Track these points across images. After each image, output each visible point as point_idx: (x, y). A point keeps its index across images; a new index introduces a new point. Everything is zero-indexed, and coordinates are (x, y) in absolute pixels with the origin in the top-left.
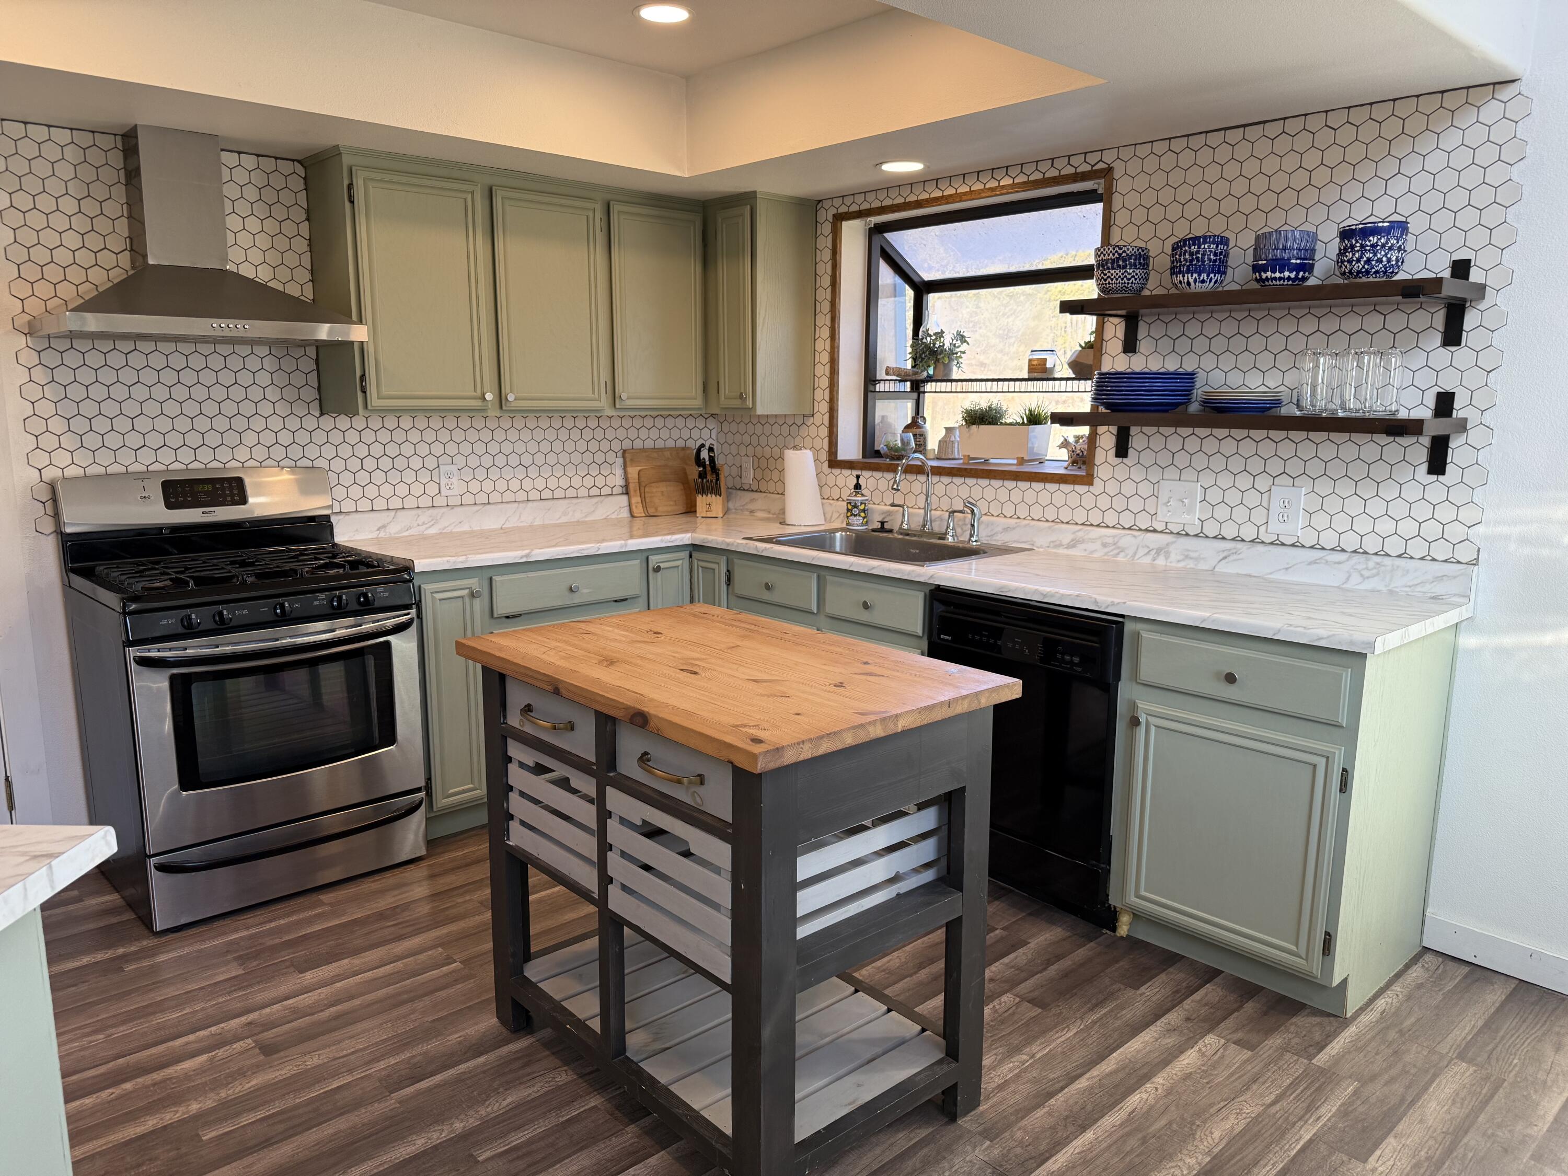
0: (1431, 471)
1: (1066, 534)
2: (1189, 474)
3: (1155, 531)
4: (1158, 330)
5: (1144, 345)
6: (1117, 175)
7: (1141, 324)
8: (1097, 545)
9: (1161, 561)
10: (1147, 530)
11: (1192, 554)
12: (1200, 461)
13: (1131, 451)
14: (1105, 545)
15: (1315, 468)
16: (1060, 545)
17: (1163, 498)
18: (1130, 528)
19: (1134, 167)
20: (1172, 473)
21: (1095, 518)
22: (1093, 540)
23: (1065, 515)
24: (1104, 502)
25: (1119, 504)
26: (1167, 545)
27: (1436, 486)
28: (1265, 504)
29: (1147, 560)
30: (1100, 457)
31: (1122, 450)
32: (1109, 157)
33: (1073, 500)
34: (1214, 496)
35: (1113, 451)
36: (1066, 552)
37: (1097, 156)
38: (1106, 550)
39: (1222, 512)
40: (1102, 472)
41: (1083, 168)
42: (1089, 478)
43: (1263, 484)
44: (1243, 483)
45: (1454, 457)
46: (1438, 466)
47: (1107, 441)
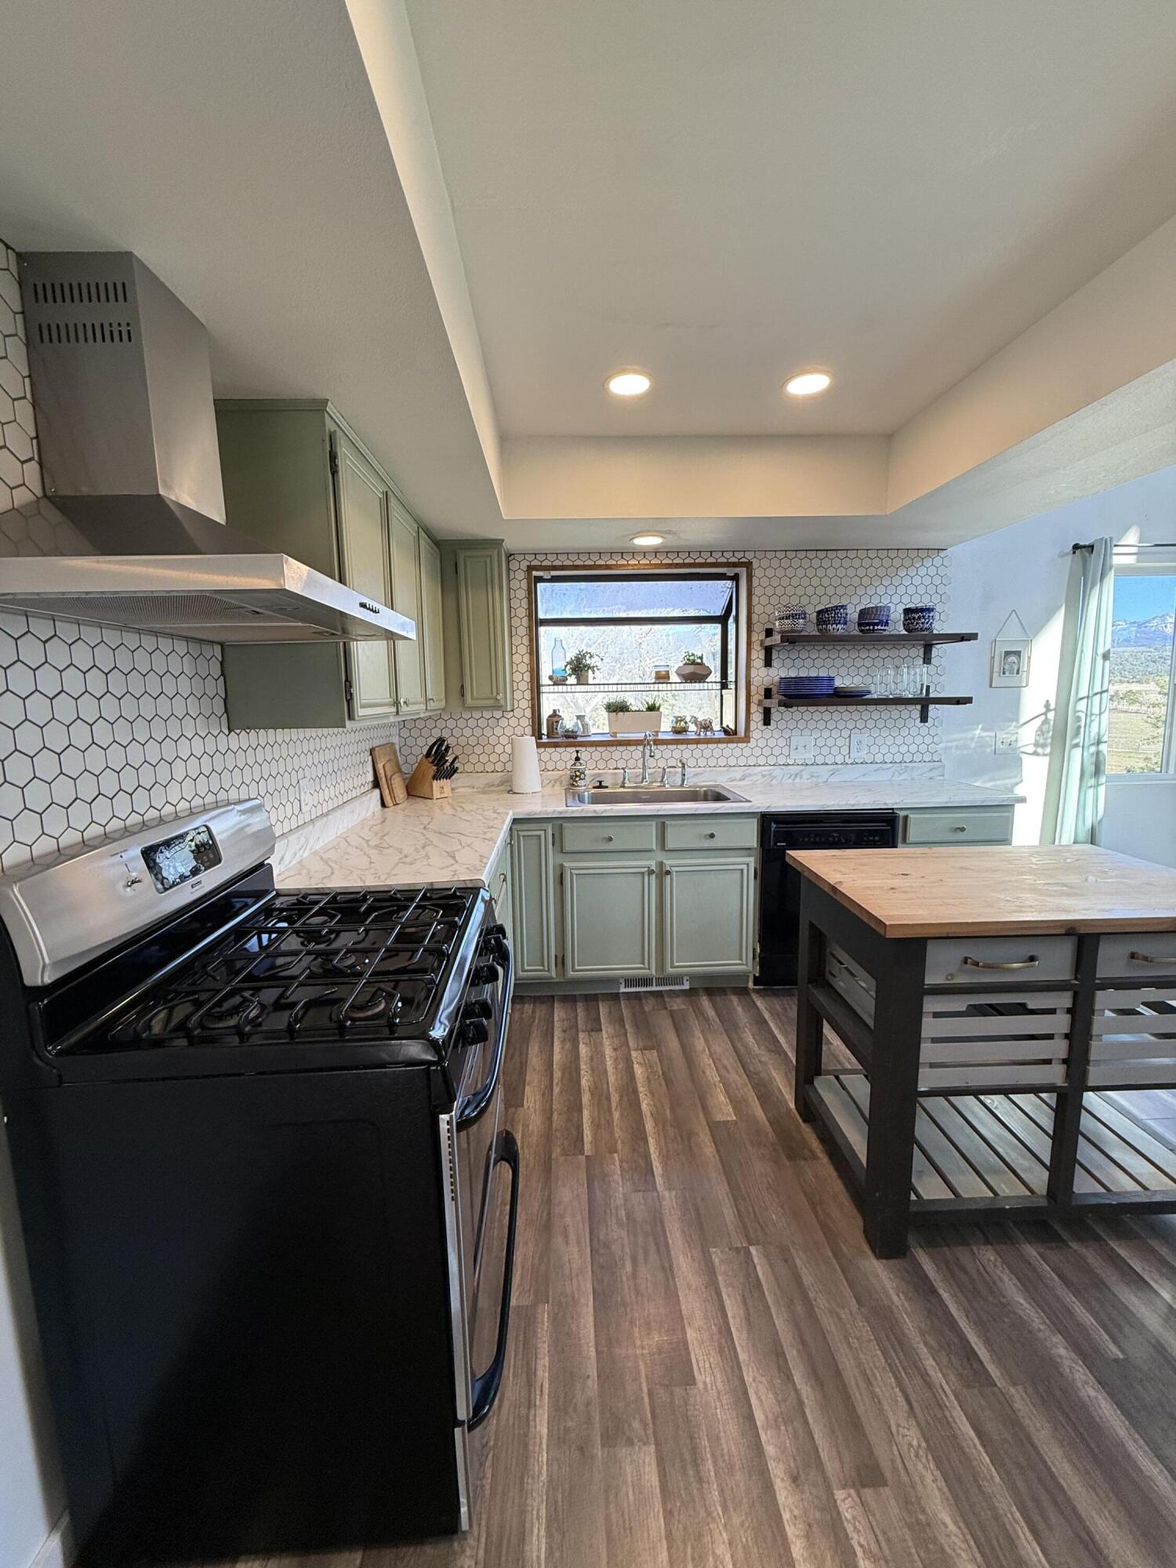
0: (921, 722)
1: (738, 773)
2: (806, 732)
3: (789, 765)
4: (783, 656)
5: (775, 663)
6: (755, 566)
7: (773, 651)
8: (760, 776)
9: (798, 780)
10: (784, 765)
11: (815, 775)
12: (811, 725)
13: (772, 722)
14: (763, 776)
15: (870, 724)
16: (735, 780)
17: (793, 746)
18: (773, 765)
19: (765, 563)
20: (796, 732)
21: (752, 761)
22: (755, 774)
23: (732, 761)
24: (757, 751)
25: (767, 751)
26: (801, 771)
27: (924, 728)
28: (847, 744)
30: (753, 726)
31: (767, 721)
32: (749, 556)
33: (738, 752)
34: (821, 742)
35: (761, 722)
36: (739, 783)
37: (742, 554)
39: (825, 751)
40: (755, 734)
41: (733, 560)
42: (747, 739)
43: (846, 734)
44: (836, 734)
45: (930, 714)
46: (924, 718)
47: (757, 716)
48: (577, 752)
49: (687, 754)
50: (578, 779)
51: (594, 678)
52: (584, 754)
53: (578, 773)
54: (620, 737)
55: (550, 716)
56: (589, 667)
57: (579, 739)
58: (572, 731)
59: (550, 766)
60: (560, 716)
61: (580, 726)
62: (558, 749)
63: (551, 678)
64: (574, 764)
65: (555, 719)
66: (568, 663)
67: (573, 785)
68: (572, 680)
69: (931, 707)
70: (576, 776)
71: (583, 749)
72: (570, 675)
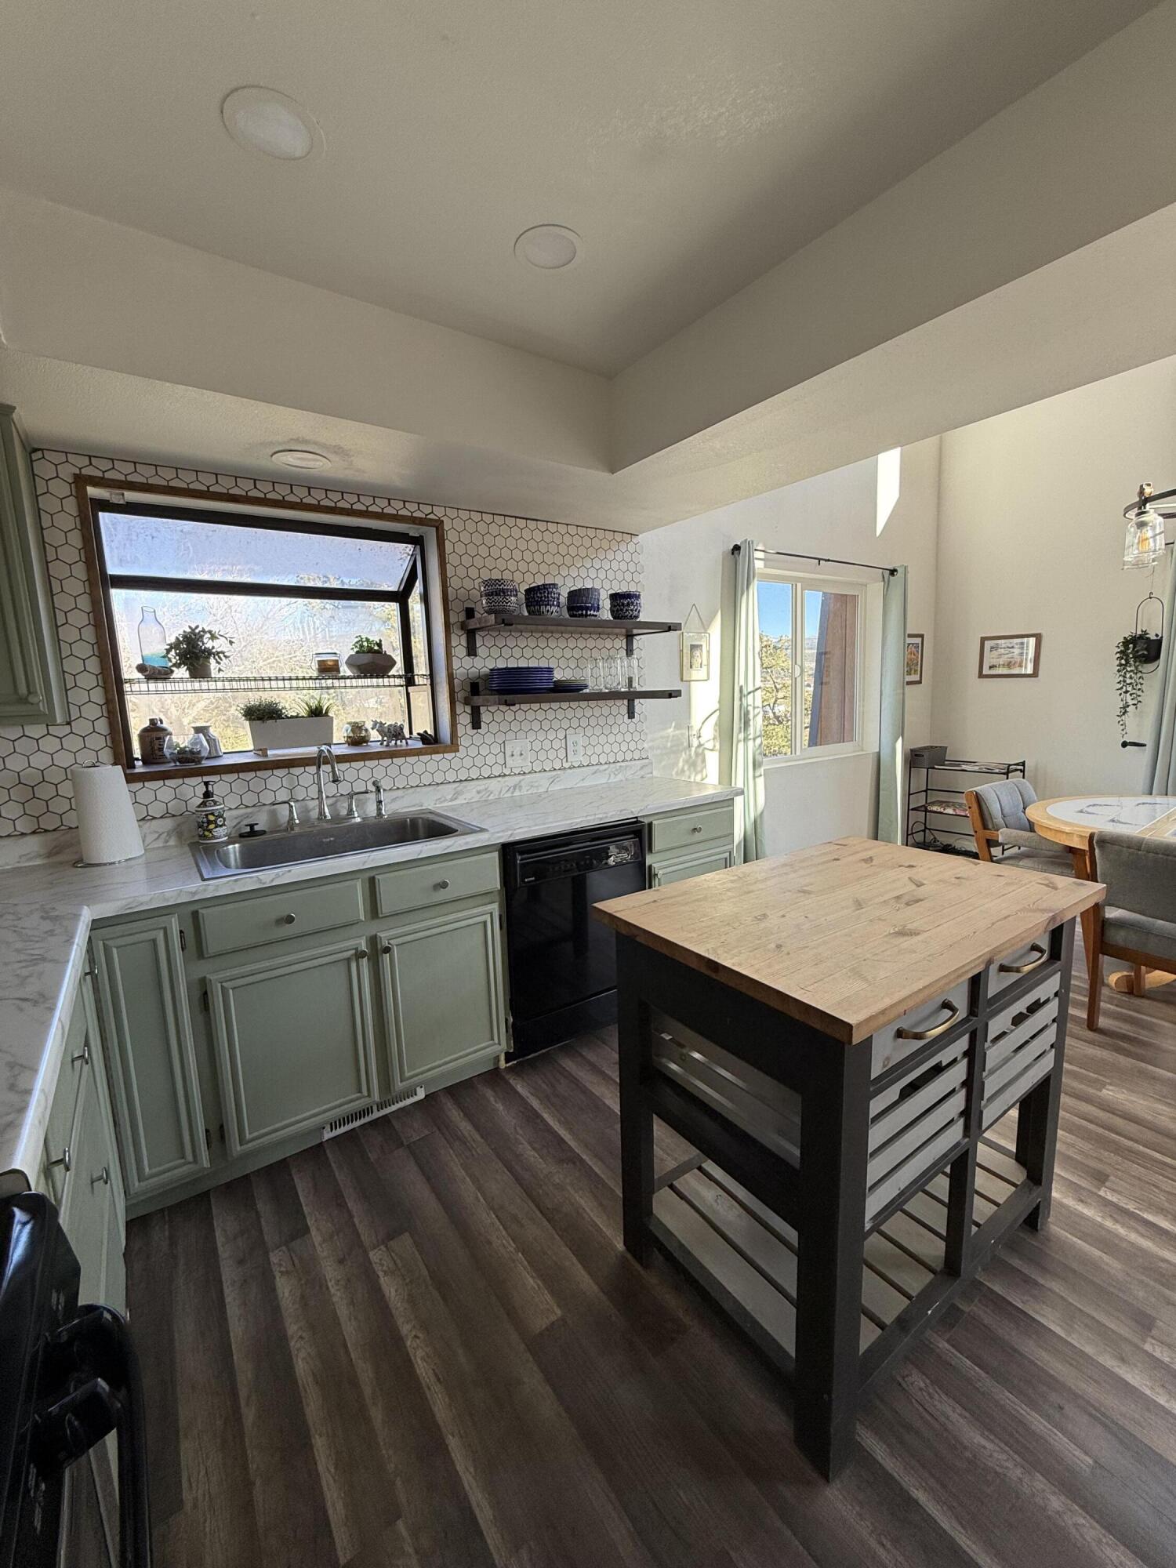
0: (629, 718)
1: (448, 791)
2: (521, 734)
3: (505, 775)
4: (489, 642)
5: (481, 651)
6: (446, 528)
7: (477, 636)
8: (474, 794)
9: (517, 793)
10: (500, 776)
11: (534, 785)
12: (526, 726)
13: (482, 724)
15: (584, 722)
16: (445, 800)
17: (508, 753)
18: (489, 777)
19: (458, 525)
20: (511, 735)
21: (463, 775)
22: (468, 791)
23: (439, 777)
24: (468, 762)
25: (479, 761)
26: (519, 782)
27: (632, 725)
28: (564, 746)
29: (509, 795)
30: (460, 730)
31: (476, 724)
32: (439, 512)
33: (444, 765)
34: (537, 746)
35: (470, 725)
36: (450, 804)
37: (429, 509)
38: (481, 795)
39: (542, 756)
40: (464, 741)
41: (418, 514)
42: (454, 746)
43: (561, 735)
44: (551, 735)
45: (637, 709)
46: (631, 714)
47: (465, 719)
48: (206, 784)
49: (379, 773)
50: (212, 826)
51: (220, 670)
52: (220, 786)
53: (212, 818)
54: (273, 754)
55: (145, 730)
56: (209, 653)
57: (206, 763)
58: (191, 752)
59: (156, 810)
60: (164, 730)
61: (205, 743)
62: (167, 782)
63: (141, 668)
64: (203, 804)
65: (155, 735)
66: (172, 647)
67: (204, 837)
68: (182, 672)
69: (637, 701)
70: (209, 822)
71: (216, 778)
72: (177, 665)
